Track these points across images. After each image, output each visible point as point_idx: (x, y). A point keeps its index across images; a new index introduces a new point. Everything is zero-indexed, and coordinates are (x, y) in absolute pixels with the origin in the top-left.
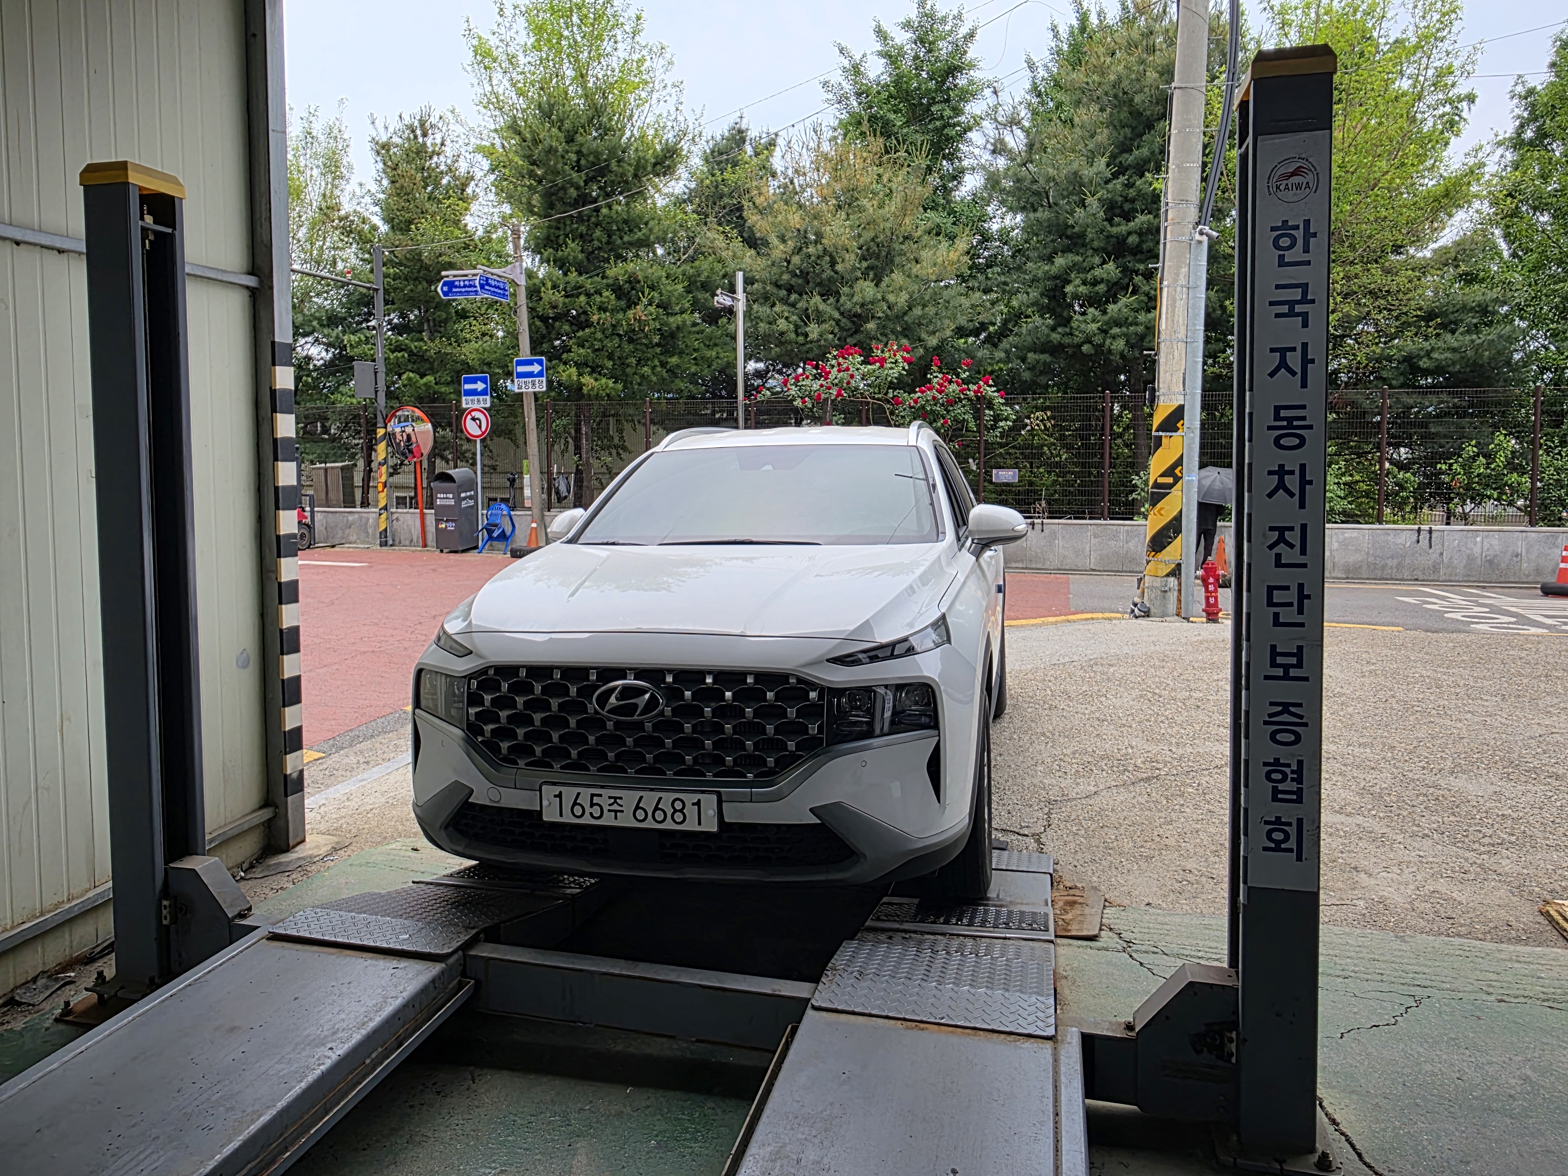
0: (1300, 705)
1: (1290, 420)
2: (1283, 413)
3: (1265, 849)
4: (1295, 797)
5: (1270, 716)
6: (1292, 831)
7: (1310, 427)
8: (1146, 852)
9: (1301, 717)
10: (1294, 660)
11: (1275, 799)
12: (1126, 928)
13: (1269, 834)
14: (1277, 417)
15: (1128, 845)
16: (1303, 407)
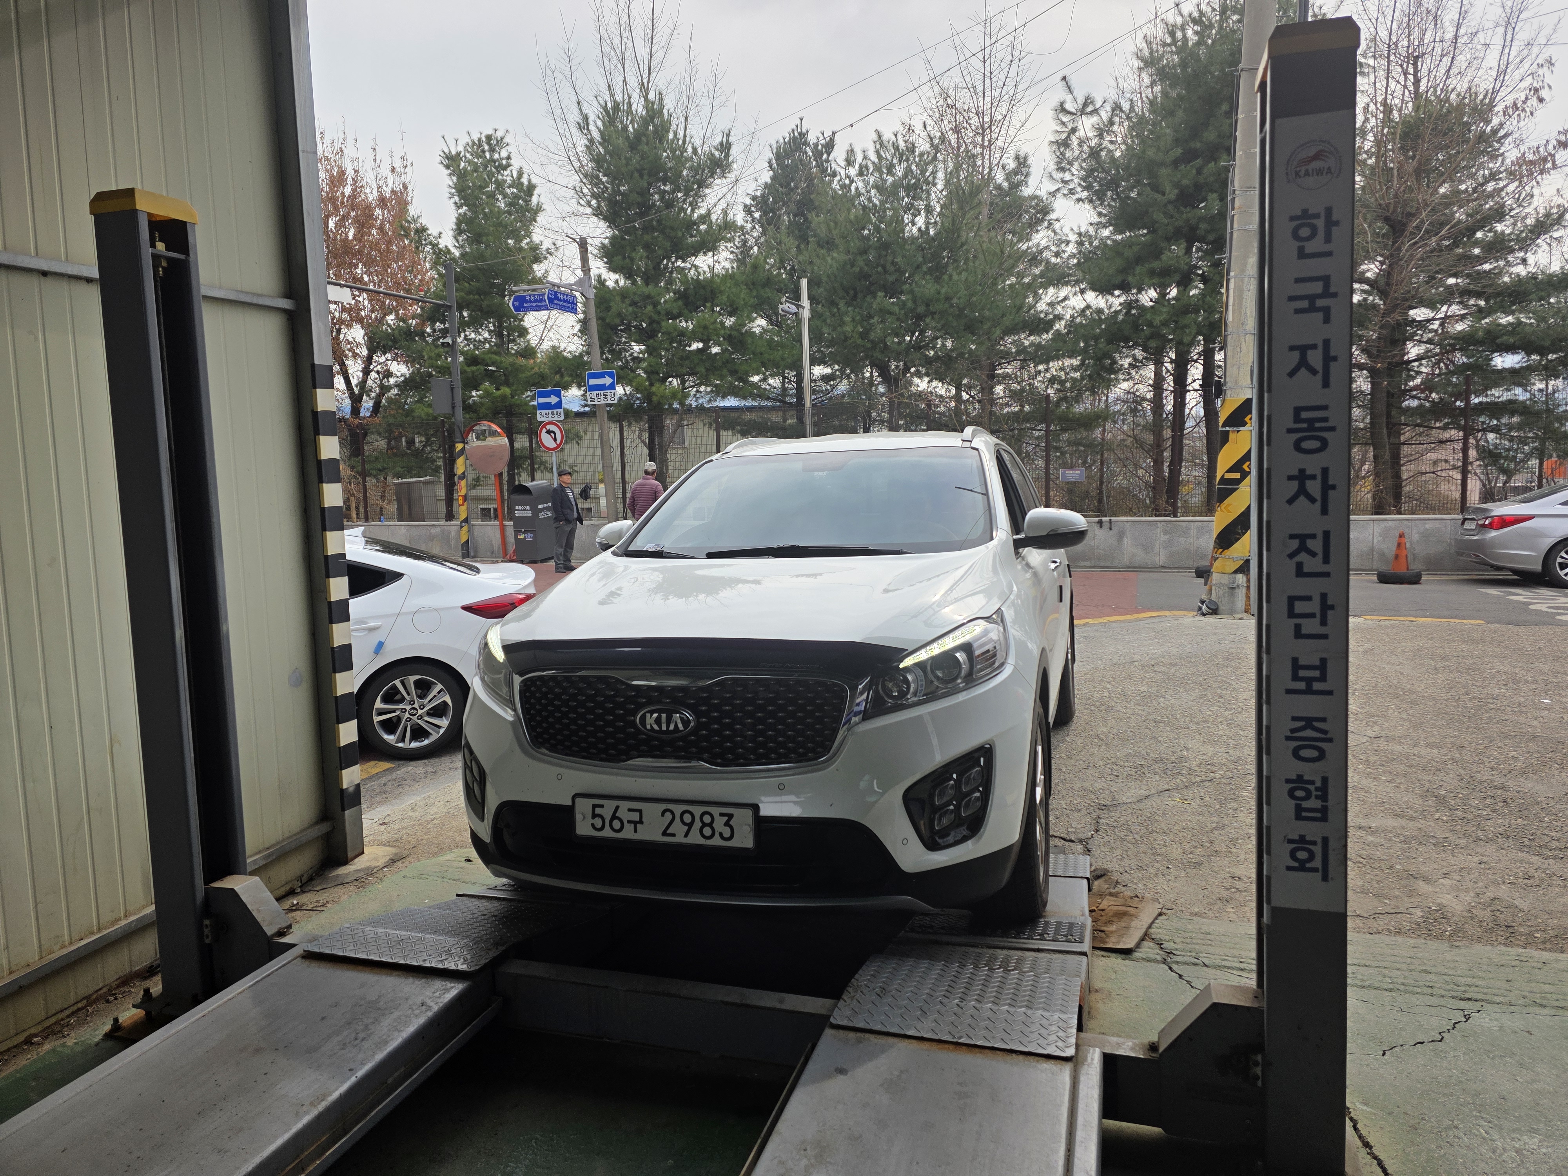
0: (1324, 720)
1: (1311, 421)
2: (1304, 415)
3: (1289, 868)
4: (1319, 815)
5: (1293, 731)
6: (1318, 850)
7: (1333, 429)
8: (1195, 858)
9: (1325, 732)
10: (1316, 674)
11: (1298, 817)
12: (1167, 938)
13: (1293, 855)
14: (1297, 419)
15: (1176, 852)
16: (1325, 408)
